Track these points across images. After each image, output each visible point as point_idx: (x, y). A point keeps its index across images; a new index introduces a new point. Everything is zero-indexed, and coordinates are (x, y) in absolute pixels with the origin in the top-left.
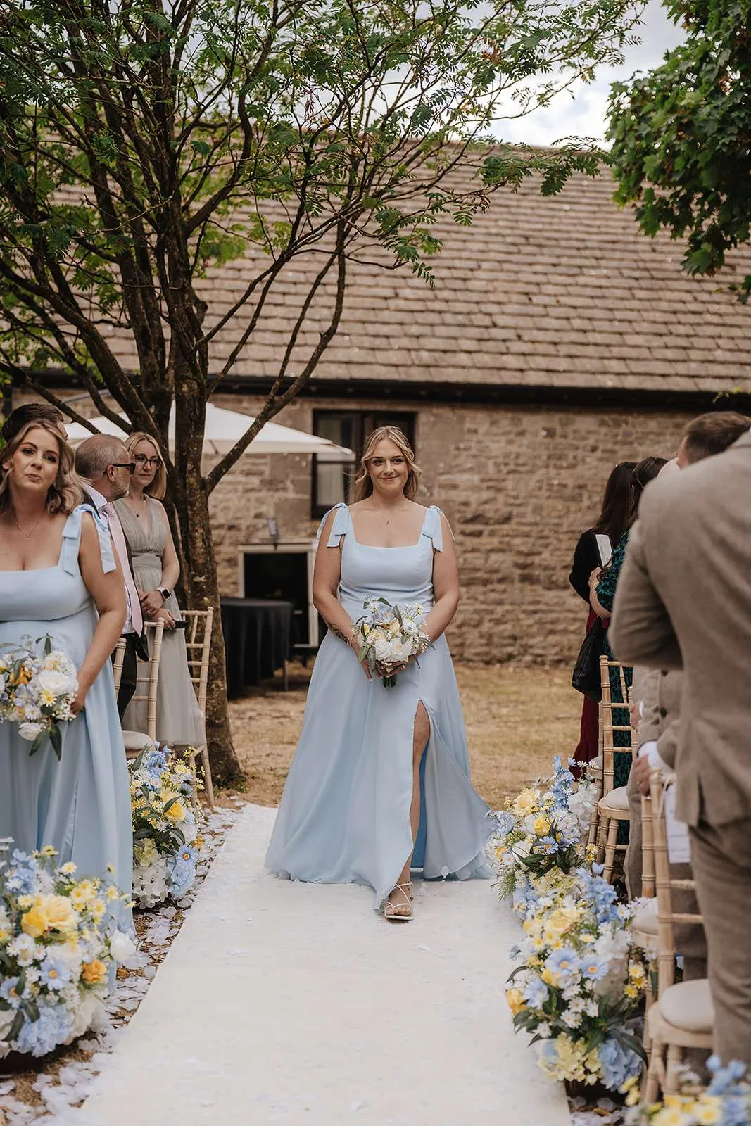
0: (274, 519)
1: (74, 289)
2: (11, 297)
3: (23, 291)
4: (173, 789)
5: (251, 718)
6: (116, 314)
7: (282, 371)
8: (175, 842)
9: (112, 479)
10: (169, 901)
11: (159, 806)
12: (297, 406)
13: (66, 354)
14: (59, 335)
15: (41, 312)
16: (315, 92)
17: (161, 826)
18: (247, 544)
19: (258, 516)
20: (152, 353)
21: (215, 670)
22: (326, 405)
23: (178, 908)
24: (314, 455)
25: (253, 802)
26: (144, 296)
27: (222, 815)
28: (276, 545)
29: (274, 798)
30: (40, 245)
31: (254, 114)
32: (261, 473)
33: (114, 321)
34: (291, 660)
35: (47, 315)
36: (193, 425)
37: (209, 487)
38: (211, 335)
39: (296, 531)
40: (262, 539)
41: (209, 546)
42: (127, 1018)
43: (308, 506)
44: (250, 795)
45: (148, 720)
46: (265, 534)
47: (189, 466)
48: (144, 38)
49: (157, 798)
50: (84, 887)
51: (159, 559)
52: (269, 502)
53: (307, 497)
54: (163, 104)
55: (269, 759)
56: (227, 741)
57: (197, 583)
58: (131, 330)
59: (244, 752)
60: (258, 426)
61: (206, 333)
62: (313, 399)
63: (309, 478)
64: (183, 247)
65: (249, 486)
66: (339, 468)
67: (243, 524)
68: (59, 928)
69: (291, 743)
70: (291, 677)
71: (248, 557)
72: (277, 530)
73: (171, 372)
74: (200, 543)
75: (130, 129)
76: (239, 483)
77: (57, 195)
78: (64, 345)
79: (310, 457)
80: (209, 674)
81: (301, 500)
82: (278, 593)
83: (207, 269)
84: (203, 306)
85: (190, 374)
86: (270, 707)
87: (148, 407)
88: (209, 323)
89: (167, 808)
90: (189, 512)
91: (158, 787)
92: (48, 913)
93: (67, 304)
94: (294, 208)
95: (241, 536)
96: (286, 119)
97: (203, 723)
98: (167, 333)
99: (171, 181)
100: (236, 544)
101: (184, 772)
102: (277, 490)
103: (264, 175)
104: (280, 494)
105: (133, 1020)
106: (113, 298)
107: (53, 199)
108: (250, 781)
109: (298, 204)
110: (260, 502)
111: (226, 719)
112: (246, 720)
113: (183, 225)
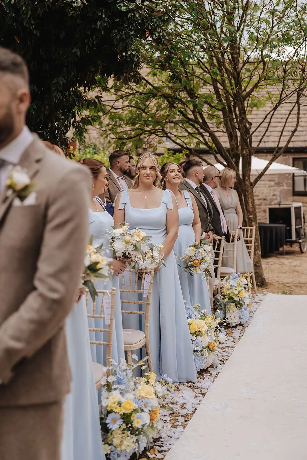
0: (279, 196)
1: (207, 121)
2: (188, 124)
3: (191, 122)
4: (241, 287)
5: (271, 264)
6: (222, 128)
7: (278, 145)
8: (242, 304)
9: (214, 181)
10: (240, 324)
11: (236, 292)
12: (287, 157)
13: (205, 142)
14: (203, 136)
15: (197, 129)
16: (285, 48)
17: (237, 299)
18: (270, 205)
19: (274, 195)
20: (233, 141)
21: (257, 247)
22: (297, 156)
23: (243, 327)
24: (293, 174)
25: (270, 292)
26: (230, 121)
27: (259, 296)
28: (280, 205)
29: (278, 291)
30: (195, 106)
31: (266, 57)
32: (275, 180)
33: (221, 131)
34: (286, 245)
35: (199, 130)
36: (247, 164)
37: (253, 185)
38: (252, 134)
39: (287, 200)
40: (275, 203)
41: (254, 205)
42: (225, 362)
43: (291, 191)
44: (270, 290)
45: (233, 264)
46: (276, 202)
47: (246, 178)
48: (228, 35)
49: (236, 290)
50: (209, 317)
51: (235, 210)
52: (278, 190)
53: (291, 188)
54: (234, 57)
55: (277, 278)
56: (261, 271)
57: (250, 218)
58: (226, 133)
59: (267, 275)
60: (270, 164)
61: (251, 133)
62: (292, 154)
63: (291, 182)
64: (243, 104)
65: (271, 185)
66: (302, 178)
67: (269, 198)
68: (201, 331)
69: (285, 273)
70: (286, 251)
71: (270, 210)
72: (280, 200)
73: (240, 147)
74: (250, 204)
75: (224, 66)
76: (267, 184)
77: (202, 90)
78: (205, 140)
79: (292, 175)
80: (255, 249)
81: (289, 190)
82: (281, 222)
83: (253, 111)
84: (251, 124)
85: (246, 147)
86: (279, 261)
87: (232, 159)
88: (252, 129)
89: (239, 293)
90: (247, 194)
91: (235, 286)
92: (197, 326)
93: (205, 126)
94: (281, 88)
95: (268, 202)
96: (277, 58)
97: (252, 265)
98: (239, 134)
99: (238, 82)
100: (266, 205)
101: (244, 281)
102: (280, 186)
103: (269, 78)
104: (281, 188)
105: (227, 363)
106: (220, 123)
107: (201, 91)
108: (270, 285)
109: (282, 87)
110: (274, 190)
111: (261, 264)
112: (270, 265)
113: (243, 97)
